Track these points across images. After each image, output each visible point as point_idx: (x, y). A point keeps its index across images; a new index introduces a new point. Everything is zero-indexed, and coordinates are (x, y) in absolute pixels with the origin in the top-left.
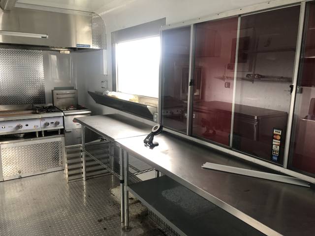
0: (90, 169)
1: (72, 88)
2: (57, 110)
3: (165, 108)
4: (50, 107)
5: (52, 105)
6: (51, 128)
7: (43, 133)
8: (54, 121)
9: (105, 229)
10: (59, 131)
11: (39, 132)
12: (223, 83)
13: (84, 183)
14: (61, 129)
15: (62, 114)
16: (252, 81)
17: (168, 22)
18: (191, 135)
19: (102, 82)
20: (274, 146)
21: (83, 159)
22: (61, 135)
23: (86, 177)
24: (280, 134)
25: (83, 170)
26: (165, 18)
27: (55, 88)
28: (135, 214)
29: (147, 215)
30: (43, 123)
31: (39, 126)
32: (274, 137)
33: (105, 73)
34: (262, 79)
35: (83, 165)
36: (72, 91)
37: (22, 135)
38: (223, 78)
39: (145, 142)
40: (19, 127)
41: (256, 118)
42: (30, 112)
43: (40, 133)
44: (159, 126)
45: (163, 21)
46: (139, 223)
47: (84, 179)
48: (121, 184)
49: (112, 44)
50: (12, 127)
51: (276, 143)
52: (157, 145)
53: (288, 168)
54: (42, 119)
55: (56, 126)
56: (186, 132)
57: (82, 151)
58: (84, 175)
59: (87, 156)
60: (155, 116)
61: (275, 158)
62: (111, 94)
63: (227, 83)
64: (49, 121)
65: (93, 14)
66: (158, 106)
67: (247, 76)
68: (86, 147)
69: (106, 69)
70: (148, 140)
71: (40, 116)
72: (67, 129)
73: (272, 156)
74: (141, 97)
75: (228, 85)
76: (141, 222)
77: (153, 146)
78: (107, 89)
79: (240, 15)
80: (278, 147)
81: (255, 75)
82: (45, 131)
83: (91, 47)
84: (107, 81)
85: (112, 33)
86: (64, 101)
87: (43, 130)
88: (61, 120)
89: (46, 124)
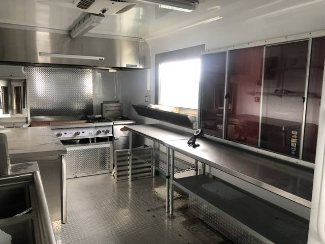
0: (135, 171)
1: (118, 102)
2: (106, 120)
3: (203, 120)
4: (100, 118)
5: (101, 116)
6: (102, 135)
7: (95, 140)
8: (105, 129)
9: (154, 216)
10: (109, 138)
12: (253, 98)
13: (130, 183)
14: (110, 137)
15: (112, 124)
16: (281, 96)
17: (206, 48)
18: (226, 138)
19: (146, 96)
20: (292, 144)
21: (129, 163)
22: (110, 142)
23: (132, 178)
24: (296, 134)
25: (130, 172)
26: (204, 45)
27: (104, 101)
28: (177, 207)
29: (187, 208)
30: (96, 131)
31: (93, 133)
32: (292, 136)
33: (148, 89)
34: (289, 94)
35: (130, 167)
36: (118, 105)
37: (78, 141)
38: (253, 94)
39: (189, 143)
40: (77, 134)
41: (283, 129)
42: (85, 121)
43: (93, 139)
44: (200, 130)
45: (202, 47)
46: (181, 214)
47: (130, 180)
48: (167, 179)
49: (156, 64)
50: (72, 133)
51: (294, 141)
52: (198, 146)
53: (303, 159)
54: (96, 127)
55: (106, 134)
56: (222, 136)
57: (129, 155)
58: (130, 177)
59: (133, 160)
60: (195, 124)
61: (293, 153)
62: (154, 106)
63: (257, 98)
64: (101, 129)
65: (140, 40)
66: (197, 116)
67: (275, 92)
68: (132, 152)
69: (150, 86)
70: (191, 141)
71: (94, 125)
72: (115, 136)
73: (291, 151)
74: (180, 109)
75: (258, 100)
76: (183, 213)
77: (195, 146)
78: (150, 102)
79: (265, 45)
80: (295, 144)
81: (282, 90)
82: (97, 138)
83: (138, 67)
84: (150, 96)
85: (156, 55)
86: (111, 113)
87: (96, 137)
88: (110, 129)
89: (99, 132)
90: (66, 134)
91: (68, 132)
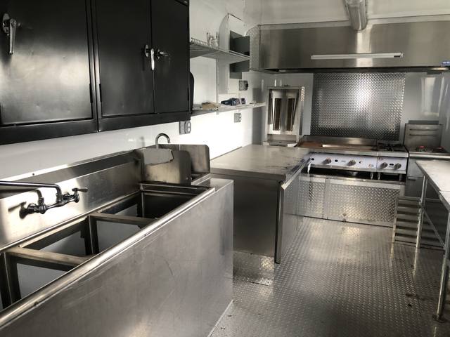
4: (398, 145)
5: (401, 143)
6: (388, 170)
7: (379, 175)
8: (395, 162)
9: (410, 305)
10: (401, 177)
11: (374, 173)
13: (417, 251)
14: (403, 175)
15: (407, 155)
21: (419, 219)
22: (401, 183)
23: (420, 244)
25: (418, 233)
27: (410, 121)
30: (380, 162)
31: (375, 166)
35: (419, 226)
36: (435, 127)
37: (355, 173)
40: (352, 163)
43: (376, 174)
47: (417, 245)
50: (344, 161)
54: (380, 157)
55: (395, 169)
57: (420, 207)
58: (417, 241)
64: (388, 162)
71: (377, 154)
72: (410, 175)
82: (381, 173)
86: (419, 139)
87: (379, 171)
88: (403, 163)
89: (384, 165)
90: (336, 161)
91: (340, 159)
